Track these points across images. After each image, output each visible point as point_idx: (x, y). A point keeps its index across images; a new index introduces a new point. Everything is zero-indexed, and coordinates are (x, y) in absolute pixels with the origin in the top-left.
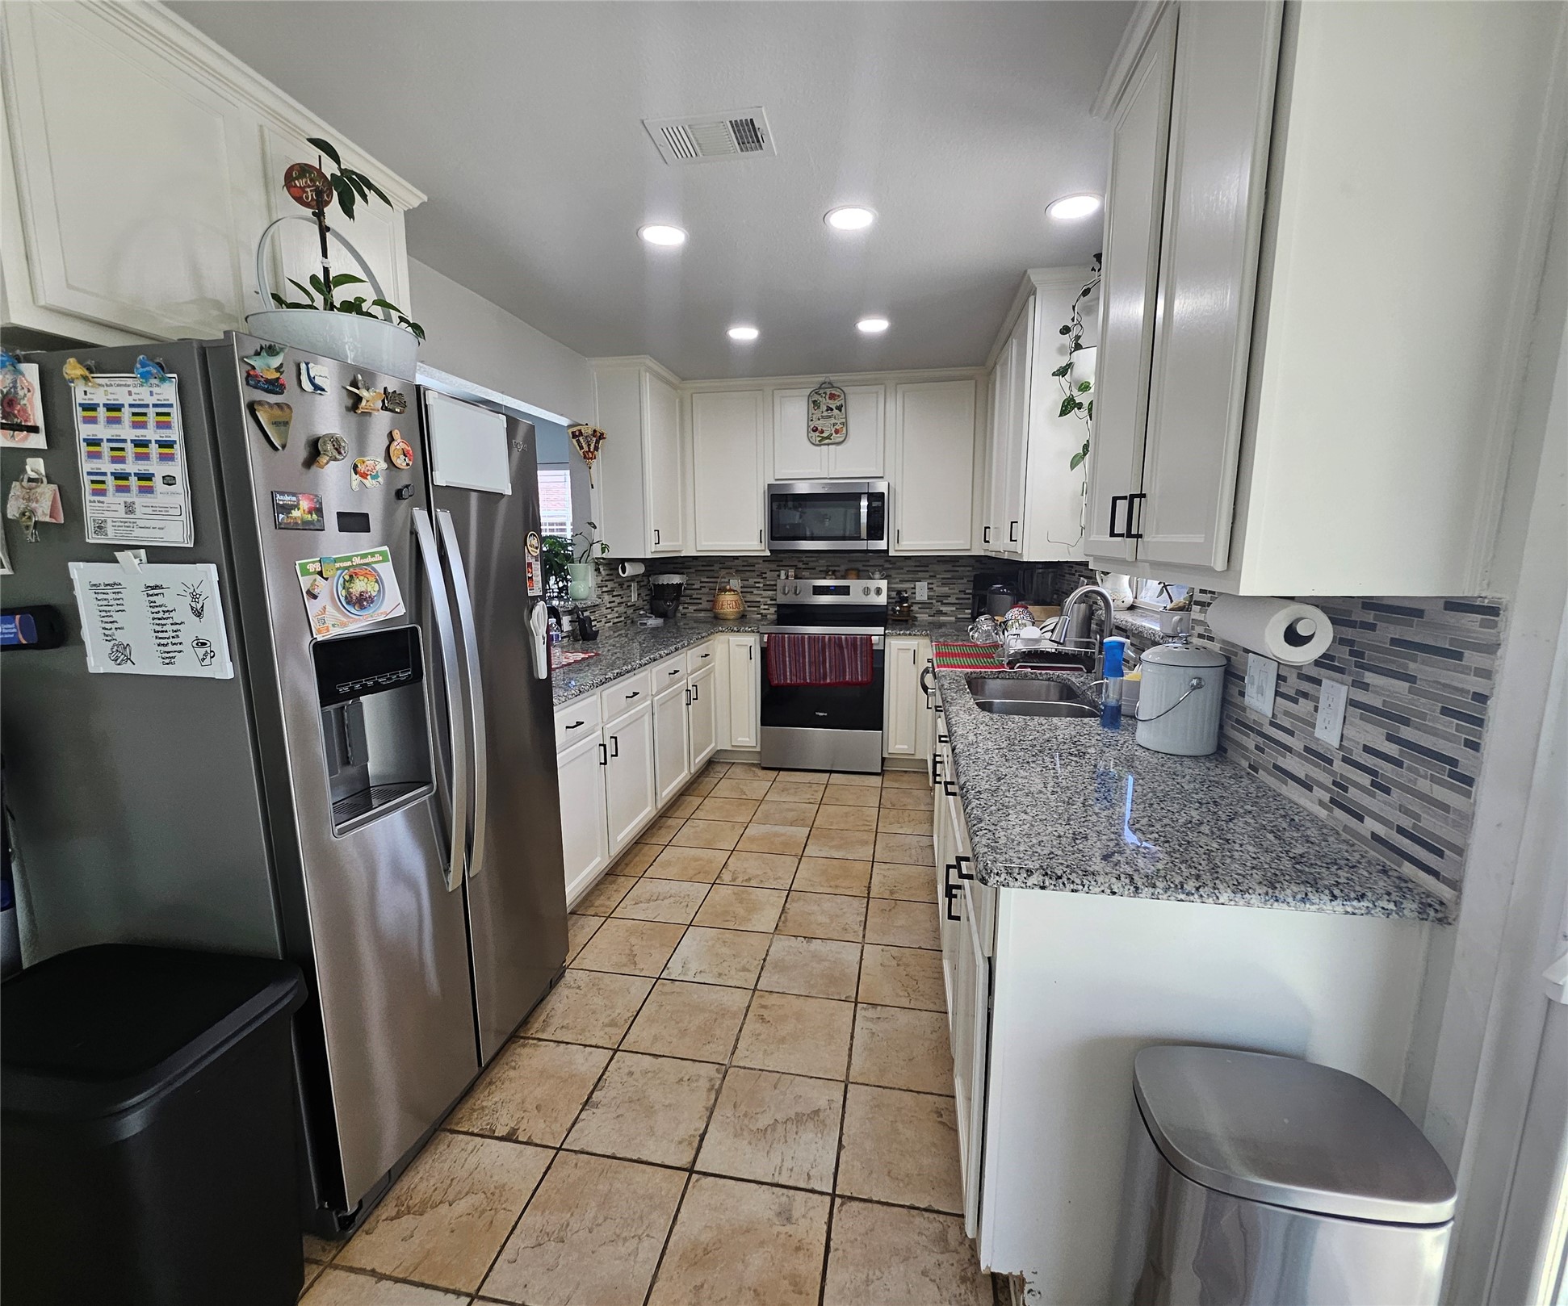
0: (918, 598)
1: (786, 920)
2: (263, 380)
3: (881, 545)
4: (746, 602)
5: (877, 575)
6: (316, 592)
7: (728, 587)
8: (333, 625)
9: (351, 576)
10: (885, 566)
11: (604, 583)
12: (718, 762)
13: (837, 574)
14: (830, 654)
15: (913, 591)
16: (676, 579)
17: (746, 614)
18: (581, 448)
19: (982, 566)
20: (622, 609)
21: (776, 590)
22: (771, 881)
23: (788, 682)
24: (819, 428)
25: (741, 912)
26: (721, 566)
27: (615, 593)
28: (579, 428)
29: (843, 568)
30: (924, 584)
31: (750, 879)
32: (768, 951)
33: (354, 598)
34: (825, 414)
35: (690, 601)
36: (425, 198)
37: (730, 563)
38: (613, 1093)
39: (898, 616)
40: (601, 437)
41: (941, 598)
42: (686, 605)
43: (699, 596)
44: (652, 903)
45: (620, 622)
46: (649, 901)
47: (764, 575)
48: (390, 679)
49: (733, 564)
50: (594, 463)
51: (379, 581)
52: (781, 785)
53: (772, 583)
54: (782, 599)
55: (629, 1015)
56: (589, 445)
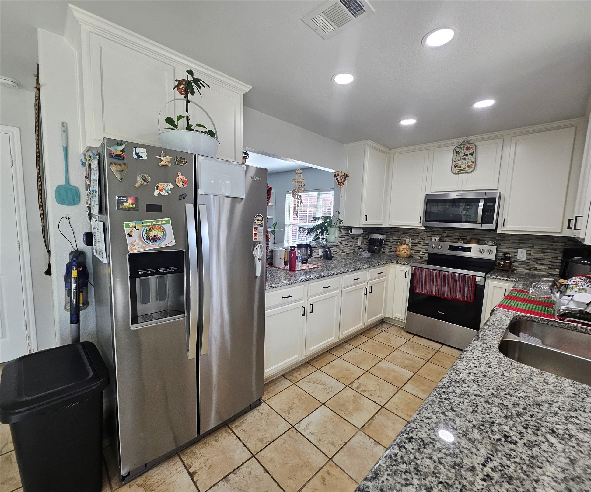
0: (519, 258)
1: (370, 424)
2: (114, 155)
3: (492, 227)
4: (412, 250)
5: (490, 243)
6: (132, 234)
7: (404, 242)
8: (139, 248)
9: (150, 229)
10: (497, 238)
11: (343, 236)
12: (386, 323)
13: (465, 240)
14: (448, 282)
15: (516, 254)
16: (380, 237)
17: (412, 255)
18: (338, 181)
19: (574, 243)
20: (352, 248)
21: (428, 246)
22: (376, 397)
23: (423, 292)
24: (459, 165)
25: (351, 407)
26: (402, 232)
27: (348, 241)
28: (337, 173)
29: (469, 238)
30: (525, 251)
31: (366, 391)
32: (351, 439)
33: (151, 237)
34: (463, 158)
35: (387, 247)
36: (251, 87)
37: (407, 231)
38: (237, 479)
39: (502, 267)
40: (347, 176)
41: (536, 260)
42: (385, 249)
43: (391, 245)
44: (315, 384)
45: (351, 253)
46: (314, 383)
47: (424, 238)
48: (166, 270)
49: (409, 232)
50: (343, 187)
51: (164, 231)
52: (412, 344)
53: (428, 242)
54: (431, 251)
55: (270, 440)
56: (341, 180)
